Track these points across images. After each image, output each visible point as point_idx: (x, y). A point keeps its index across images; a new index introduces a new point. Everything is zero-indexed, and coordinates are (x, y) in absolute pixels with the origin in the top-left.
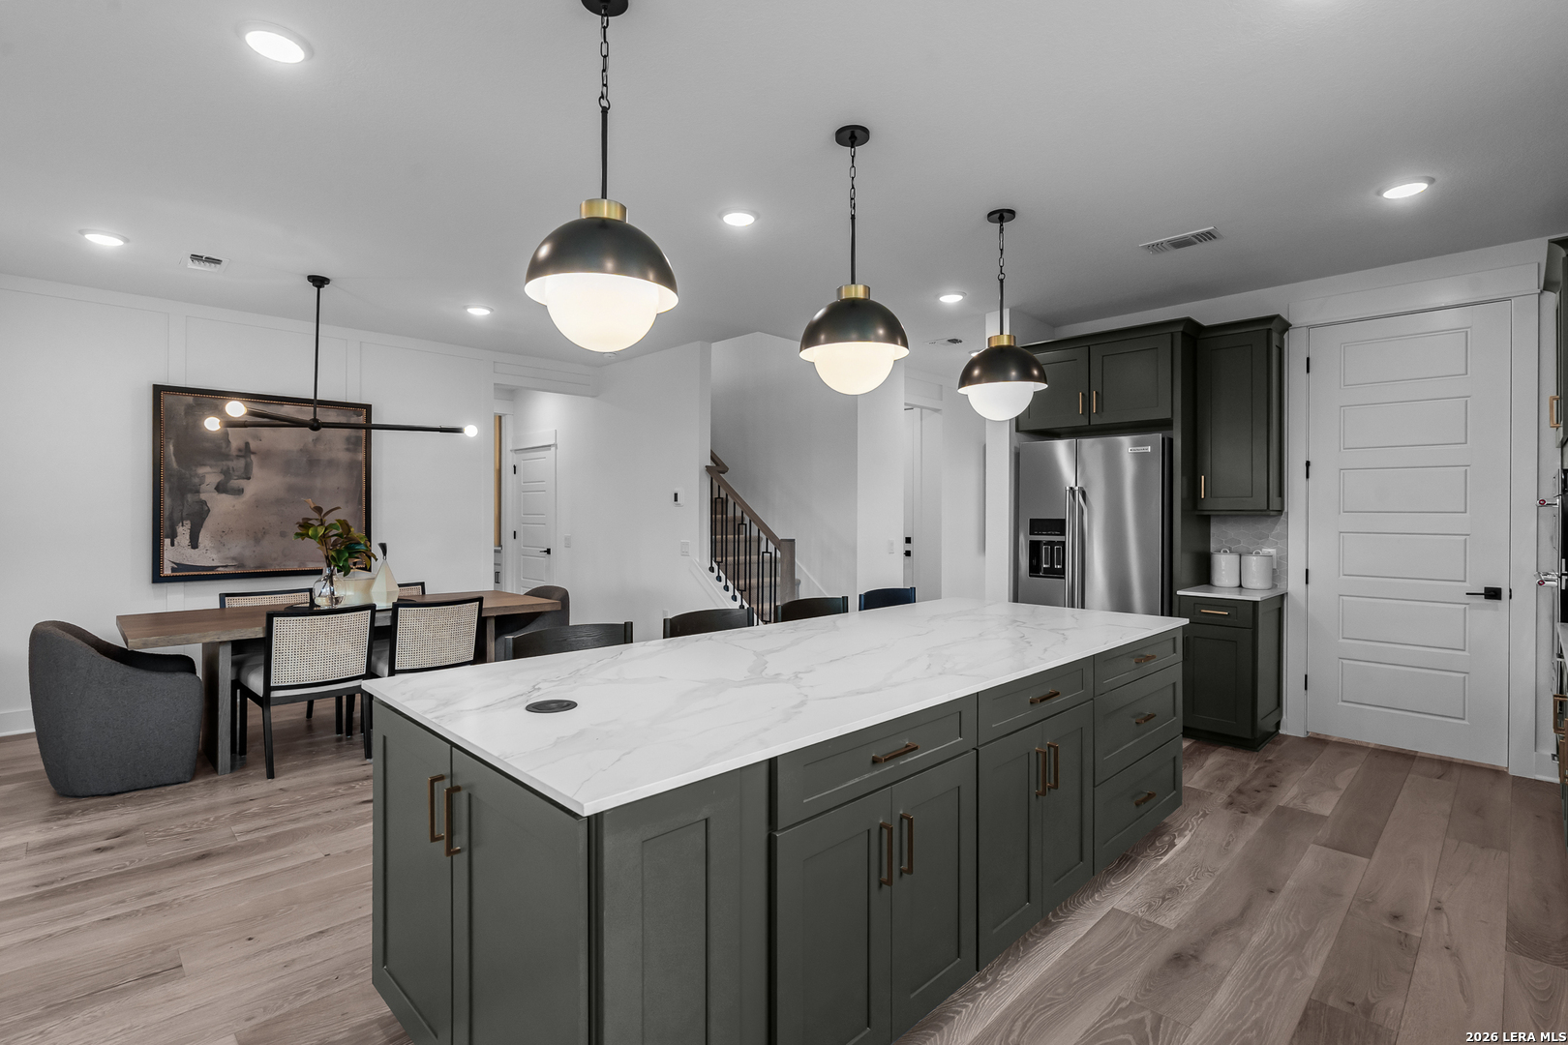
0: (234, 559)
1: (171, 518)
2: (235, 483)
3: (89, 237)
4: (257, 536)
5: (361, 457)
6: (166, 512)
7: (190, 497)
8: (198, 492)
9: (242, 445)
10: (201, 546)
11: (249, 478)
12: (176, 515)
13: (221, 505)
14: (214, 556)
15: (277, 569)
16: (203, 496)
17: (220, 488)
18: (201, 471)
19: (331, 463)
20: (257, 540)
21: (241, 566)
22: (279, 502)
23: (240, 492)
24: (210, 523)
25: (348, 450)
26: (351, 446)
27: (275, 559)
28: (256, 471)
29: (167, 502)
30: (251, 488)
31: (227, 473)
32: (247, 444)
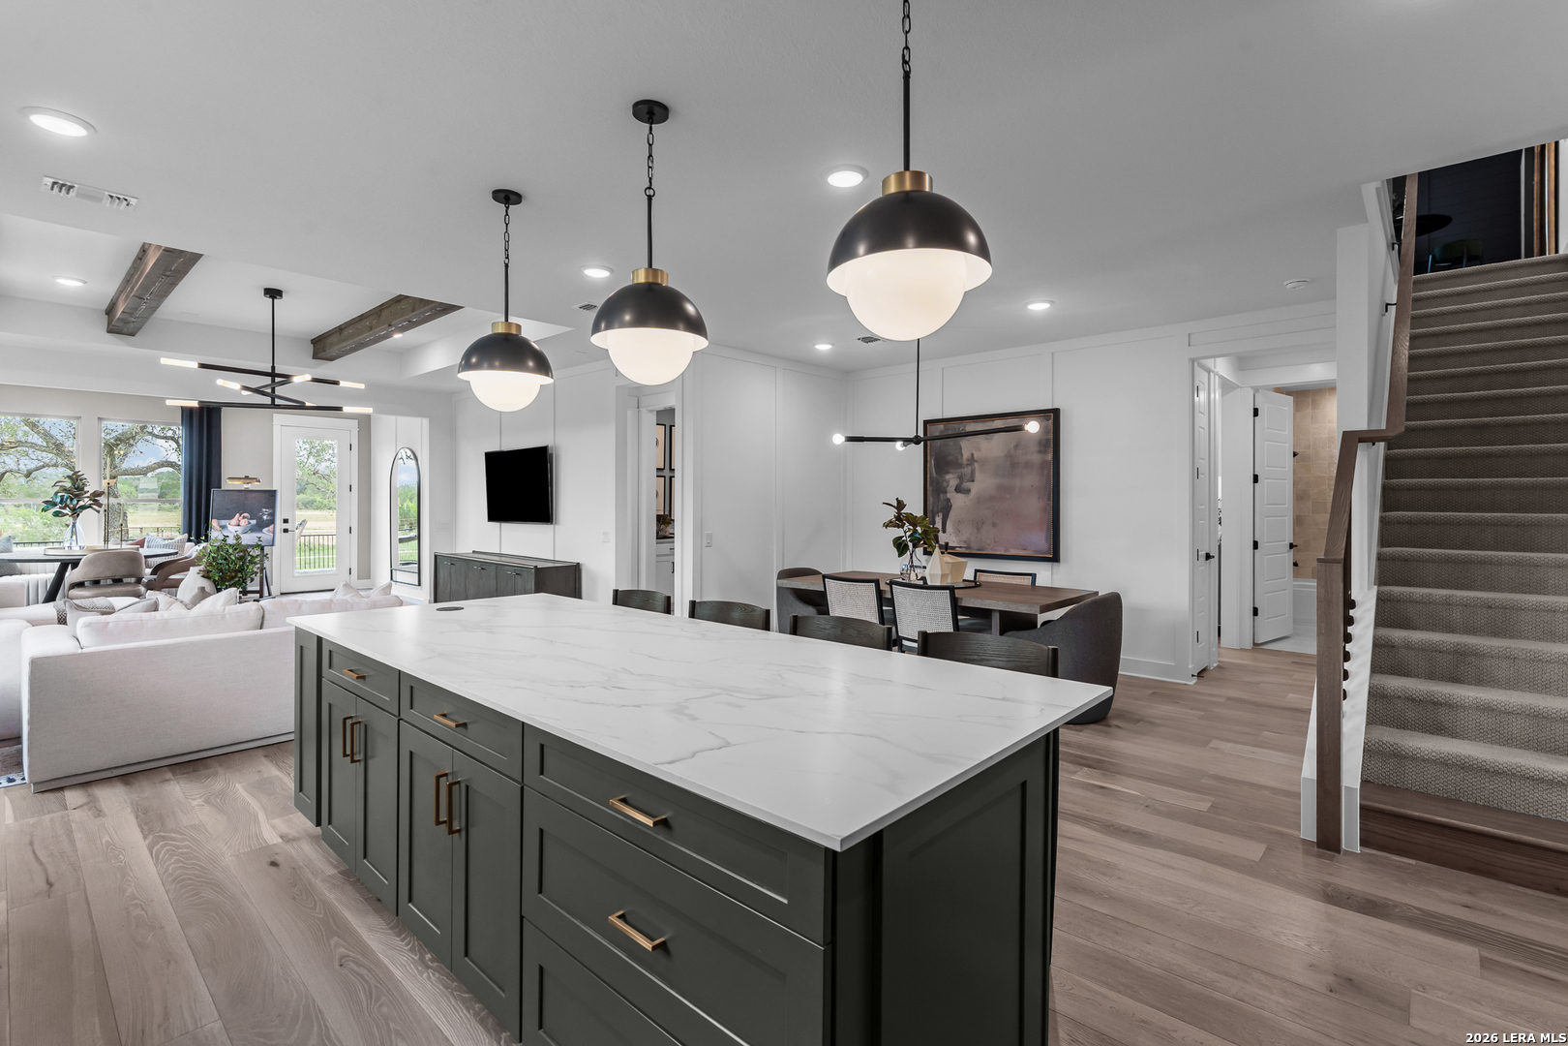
0: (965, 542)
1: (932, 511)
2: (966, 485)
3: (817, 347)
4: (978, 525)
5: (1050, 457)
6: (930, 508)
7: (942, 496)
8: (946, 492)
9: (970, 456)
10: (947, 531)
11: (973, 481)
12: (935, 509)
13: (958, 501)
14: (954, 539)
15: (991, 552)
16: (949, 495)
17: (958, 490)
18: (948, 477)
19: (1027, 465)
20: (978, 529)
21: (969, 548)
22: (992, 499)
23: (967, 491)
24: (952, 514)
25: (1040, 452)
26: (1042, 448)
27: (989, 545)
28: (978, 476)
29: (930, 499)
30: (975, 488)
31: (961, 478)
32: (972, 454)
